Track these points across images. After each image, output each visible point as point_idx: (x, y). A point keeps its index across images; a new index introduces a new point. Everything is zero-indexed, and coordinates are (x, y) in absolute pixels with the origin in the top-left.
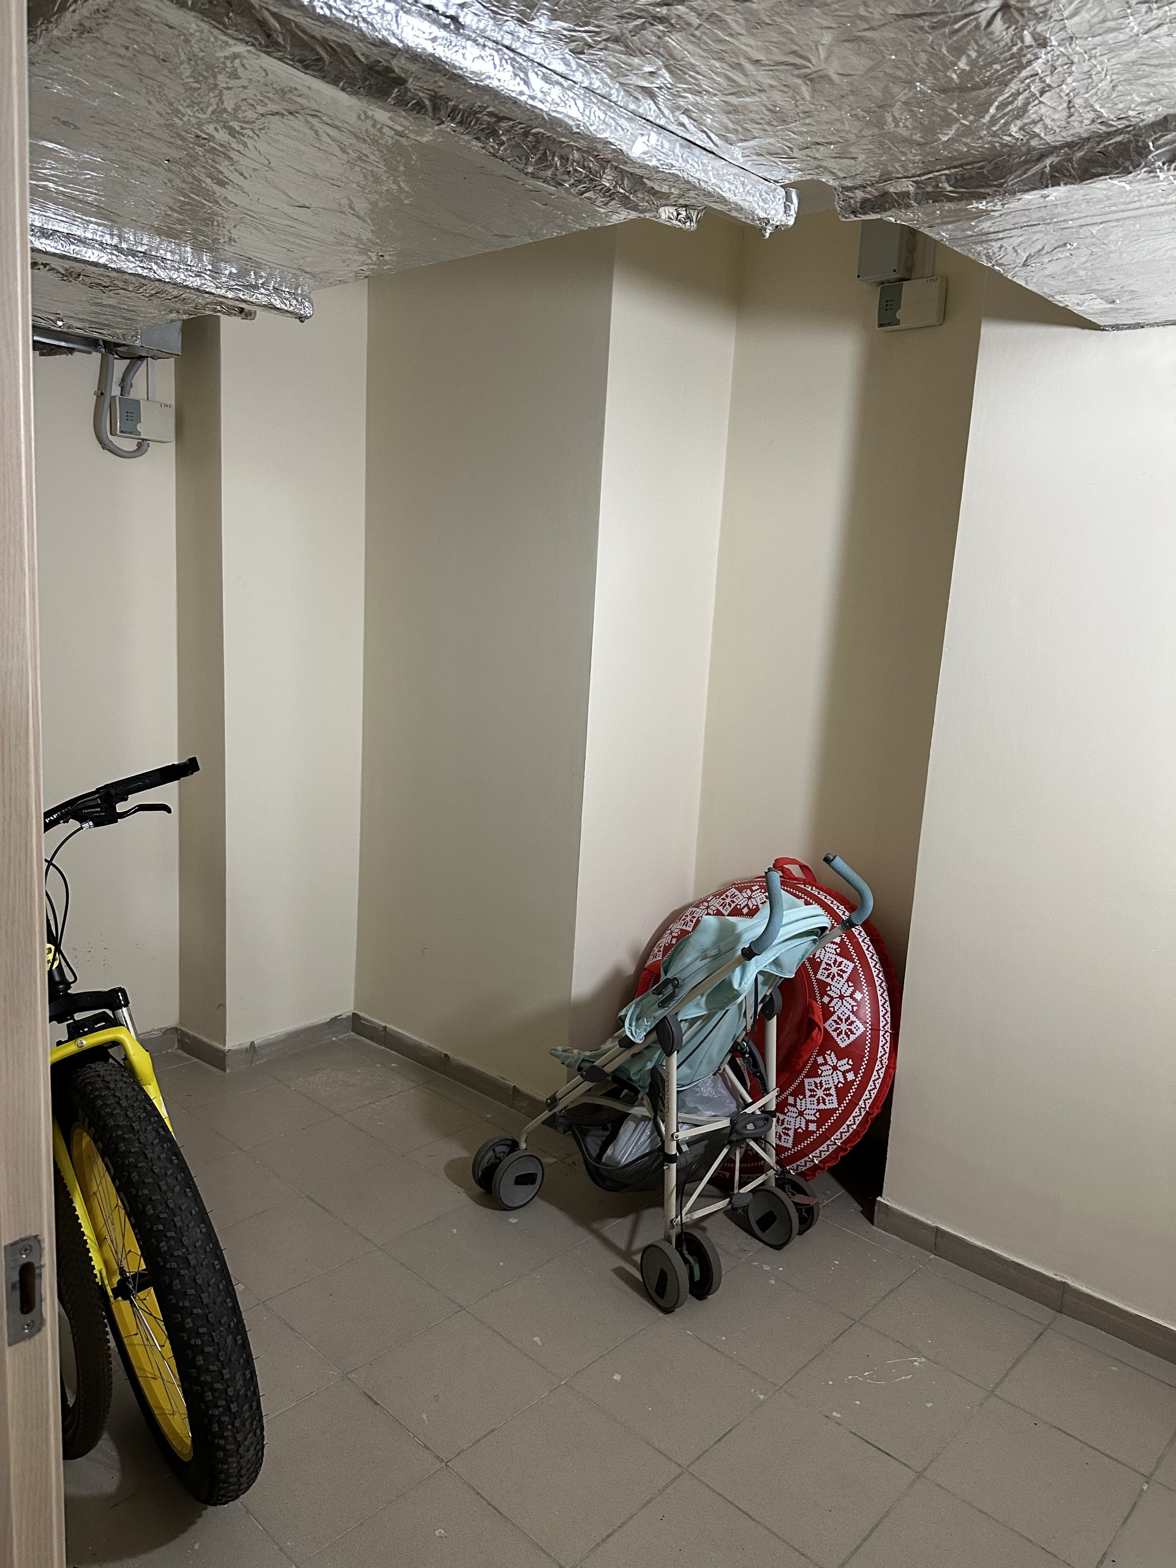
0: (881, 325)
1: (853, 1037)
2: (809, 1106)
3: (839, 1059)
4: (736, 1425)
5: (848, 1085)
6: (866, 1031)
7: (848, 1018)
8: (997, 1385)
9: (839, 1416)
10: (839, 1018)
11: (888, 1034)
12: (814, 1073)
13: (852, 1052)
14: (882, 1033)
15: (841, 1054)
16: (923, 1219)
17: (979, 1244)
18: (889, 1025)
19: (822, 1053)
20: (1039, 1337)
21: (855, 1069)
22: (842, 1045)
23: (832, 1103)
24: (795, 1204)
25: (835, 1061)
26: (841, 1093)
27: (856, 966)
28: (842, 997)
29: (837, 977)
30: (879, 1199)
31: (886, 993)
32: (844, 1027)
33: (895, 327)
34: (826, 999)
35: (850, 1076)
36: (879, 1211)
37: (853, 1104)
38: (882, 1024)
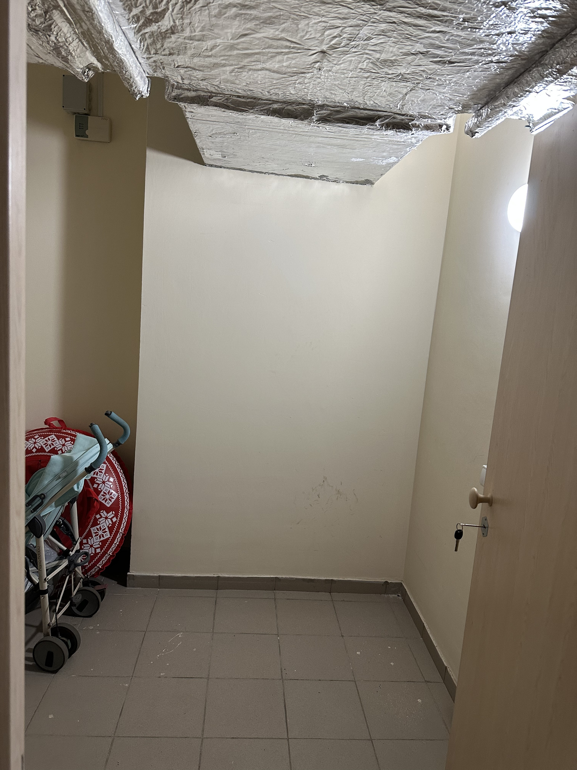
0: (77, 136)
1: (113, 500)
2: (95, 541)
3: (108, 513)
4: (124, 704)
5: (114, 524)
6: (119, 496)
7: (109, 492)
8: (213, 629)
9: (164, 674)
10: (104, 493)
11: (128, 494)
12: (95, 523)
13: (114, 508)
14: (125, 494)
15: (108, 510)
16: (152, 575)
17: (180, 575)
18: (127, 490)
19: (98, 512)
20: (216, 603)
21: (116, 516)
22: (108, 506)
23: (107, 535)
24: (97, 591)
25: (106, 514)
26: (111, 529)
27: (107, 465)
28: (104, 482)
29: (99, 473)
30: (128, 573)
31: (123, 475)
32: (108, 496)
33: (85, 139)
34: (95, 486)
35: (114, 520)
36: (129, 579)
37: (117, 532)
38: (124, 490)
